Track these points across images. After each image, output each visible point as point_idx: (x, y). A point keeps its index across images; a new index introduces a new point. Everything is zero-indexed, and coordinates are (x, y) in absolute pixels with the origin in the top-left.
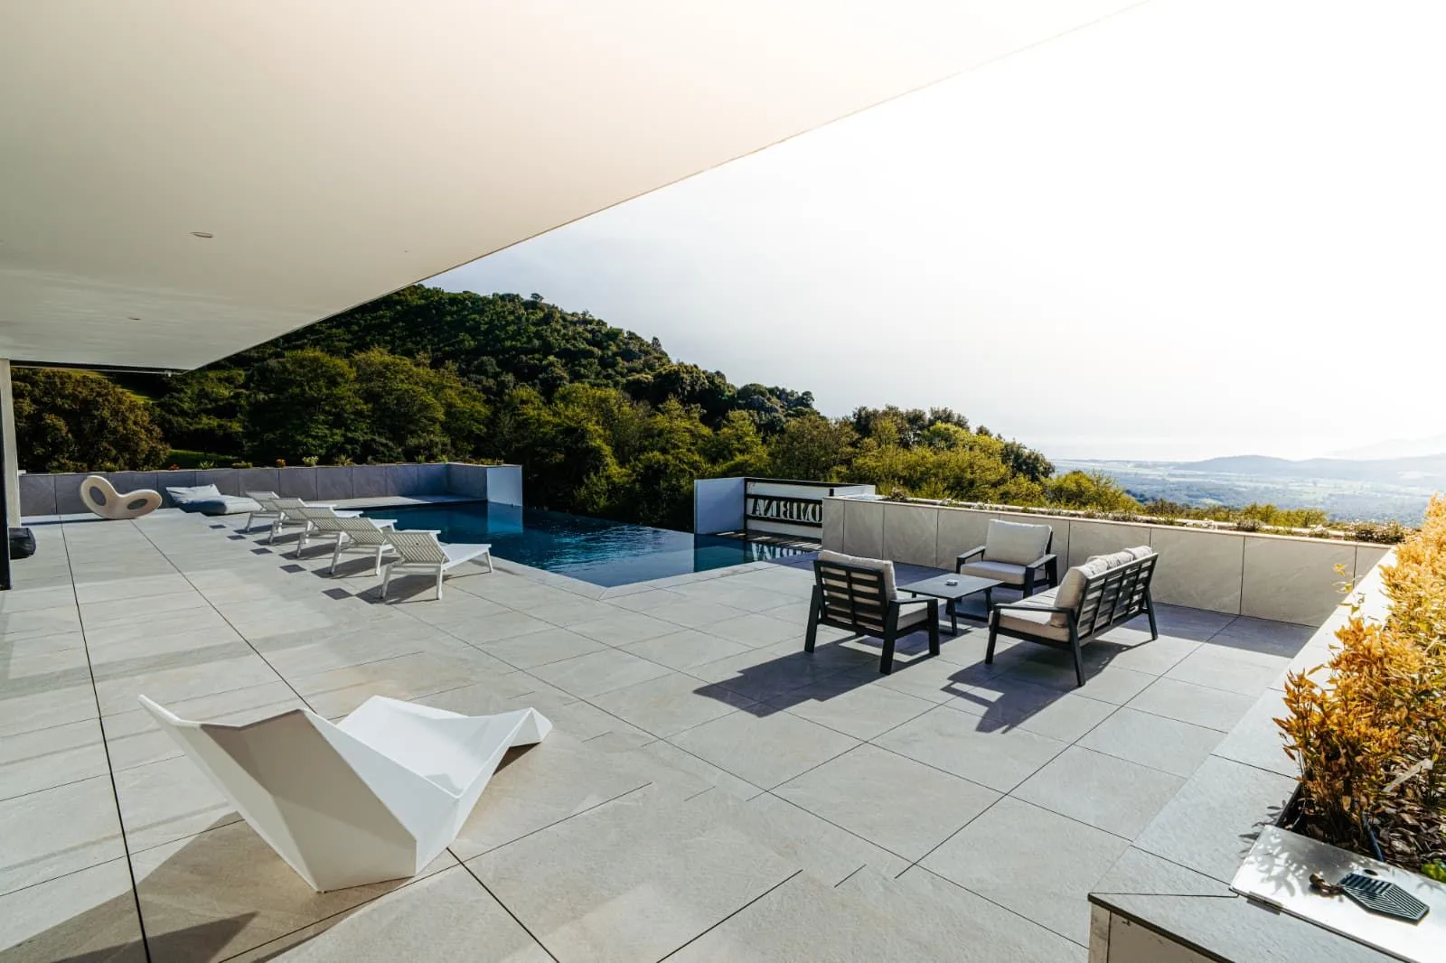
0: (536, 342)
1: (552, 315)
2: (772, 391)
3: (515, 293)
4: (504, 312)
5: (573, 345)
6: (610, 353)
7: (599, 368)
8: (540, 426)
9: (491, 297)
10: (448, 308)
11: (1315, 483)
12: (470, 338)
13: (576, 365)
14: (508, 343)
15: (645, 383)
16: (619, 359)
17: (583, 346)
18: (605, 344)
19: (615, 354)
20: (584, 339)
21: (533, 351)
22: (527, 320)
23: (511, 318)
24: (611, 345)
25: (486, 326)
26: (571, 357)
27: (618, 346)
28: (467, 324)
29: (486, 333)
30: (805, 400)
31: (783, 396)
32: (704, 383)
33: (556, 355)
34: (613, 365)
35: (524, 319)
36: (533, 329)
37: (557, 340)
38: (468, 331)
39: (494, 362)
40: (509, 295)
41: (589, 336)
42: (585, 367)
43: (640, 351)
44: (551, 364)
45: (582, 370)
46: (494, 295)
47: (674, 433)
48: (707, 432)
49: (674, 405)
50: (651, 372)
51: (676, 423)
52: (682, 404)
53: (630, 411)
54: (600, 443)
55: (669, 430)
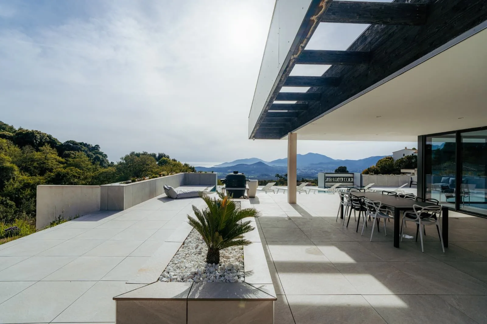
15: (8, 136)
32: (46, 139)
47: (48, 160)
48: (63, 160)
49: (47, 148)
50: (7, 131)
51: (48, 156)
52: (51, 147)
53: (18, 149)
54: (12, 165)
55: (45, 159)
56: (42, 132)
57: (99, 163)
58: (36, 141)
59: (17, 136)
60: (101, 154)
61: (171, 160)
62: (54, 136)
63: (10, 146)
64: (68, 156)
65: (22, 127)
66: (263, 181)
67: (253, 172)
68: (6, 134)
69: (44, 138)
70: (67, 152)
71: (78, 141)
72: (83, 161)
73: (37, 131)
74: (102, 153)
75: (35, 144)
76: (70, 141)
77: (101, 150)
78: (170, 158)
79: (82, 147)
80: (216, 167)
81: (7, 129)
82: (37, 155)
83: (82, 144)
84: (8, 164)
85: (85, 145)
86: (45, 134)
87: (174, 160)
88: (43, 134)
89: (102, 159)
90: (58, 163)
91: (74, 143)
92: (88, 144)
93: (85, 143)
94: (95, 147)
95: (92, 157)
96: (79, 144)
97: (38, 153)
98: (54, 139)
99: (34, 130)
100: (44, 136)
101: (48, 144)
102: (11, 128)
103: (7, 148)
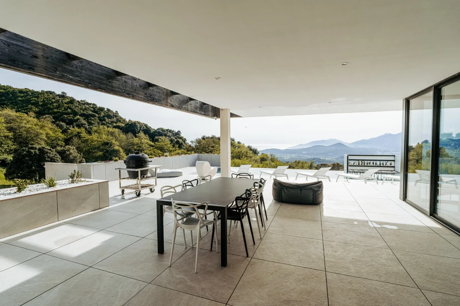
0: (69, 110)
1: (74, 100)
2: (167, 130)
3: (53, 91)
4: (50, 98)
5: (87, 112)
6: (102, 116)
7: (99, 121)
8: (92, 142)
9: (40, 92)
10: (19, 94)
11: (287, 155)
12: (35, 107)
13: (89, 120)
14: (56, 110)
15: (121, 127)
16: (106, 118)
17: (91, 113)
18: (99, 112)
19: (104, 116)
20: (91, 110)
21: (68, 114)
22: (62, 102)
23: (53, 100)
24: (101, 113)
25: (42, 103)
26: (87, 117)
27: (104, 113)
28: (32, 102)
29: (42, 106)
30: (178, 133)
31: (171, 132)
32: (144, 127)
33: (80, 116)
34: (105, 120)
35: (60, 101)
36: (66, 105)
37: (78, 110)
38: (32, 104)
39: (52, 117)
40: (50, 92)
41: (92, 109)
42: (93, 120)
43: (113, 115)
44: (78, 119)
45: (92, 122)
46: (42, 91)
47: (142, 144)
48: (152, 144)
49: (142, 134)
50: (121, 123)
51: (143, 141)
52: (144, 134)
53: (124, 136)
54: (119, 148)
55: (141, 143)
56: (141, 122)
57: (178, 146)
58: (137, 129)
59: (126, 126)
60: (181, 138)
61: (236, 142)
62: (149, 125)
63: (120, 134)
64: (157, 140)
65: (130, 119)
66: (336, 164)
67: (330, 154)
68: (120, 125)
69: (142, 127)
70: (156, 137)
71: (165, 128)
72: (165, 145)
73: (138, 122)
74: (183, 137)
75: (137, 132)
76: (160, 128)
77: (182, 135)
78: (235, 141)
79: (168, 133)
80: (290, 149)
81: (122, 121)
82: (136, 140)
83: (169, 131)
84: (116, 148)
85: (170, 131)
86: (143, 124)
87: (239, 143)
88: (141, 123)
89: (181, 142)
90: (149, 146)
91: (163, 130)
92: (172, 130)
93: (170, 129)
94: (177, 133)
95: (174, 141)
96: (166, 131)
97: (137, 138)
98: (149, 127)
99: (136, 121)
100: (142, 125)
101: (142, 132)
102: (124, 120)
103: (118, 135)
